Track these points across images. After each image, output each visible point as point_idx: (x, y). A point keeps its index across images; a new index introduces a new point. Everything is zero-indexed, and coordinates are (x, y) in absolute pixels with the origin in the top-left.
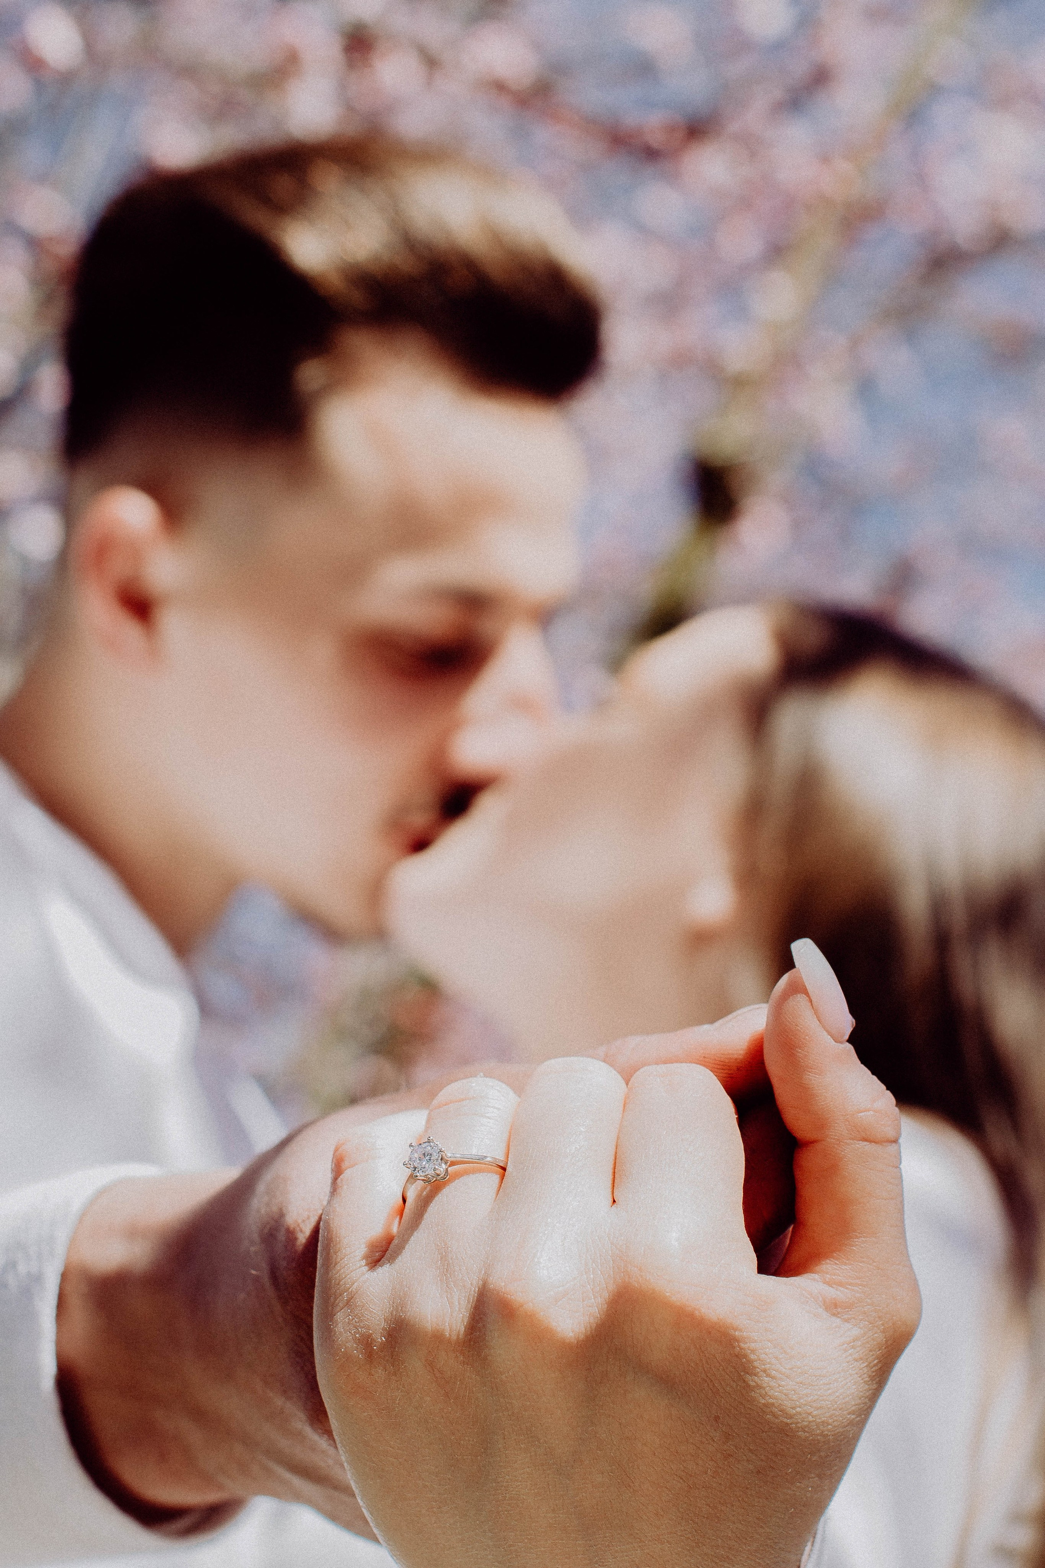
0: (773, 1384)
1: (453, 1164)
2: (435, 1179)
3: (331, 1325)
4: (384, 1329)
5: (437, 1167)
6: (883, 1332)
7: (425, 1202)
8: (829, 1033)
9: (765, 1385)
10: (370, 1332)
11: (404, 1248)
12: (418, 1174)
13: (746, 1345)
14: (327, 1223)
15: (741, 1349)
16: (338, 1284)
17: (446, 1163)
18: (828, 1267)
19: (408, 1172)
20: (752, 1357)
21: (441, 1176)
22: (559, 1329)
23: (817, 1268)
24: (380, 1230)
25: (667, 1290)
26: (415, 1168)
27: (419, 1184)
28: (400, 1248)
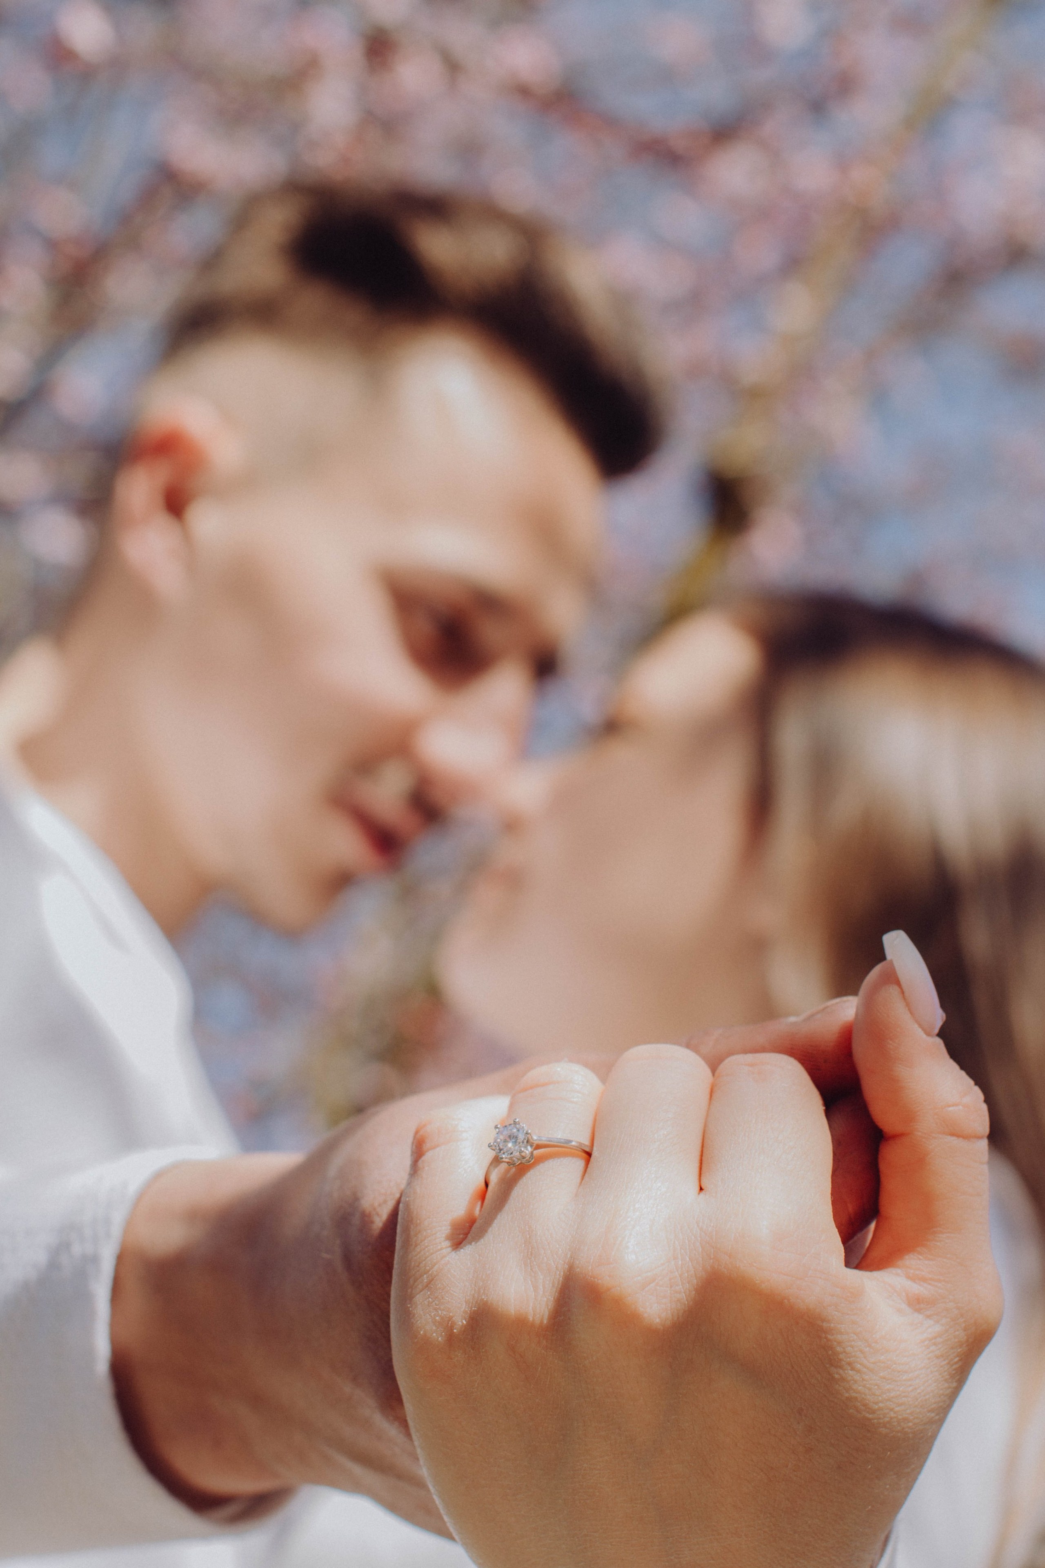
0: (857, 1377)
1: (538, 1147)
2: (519, 1162)
3: (409, 1307)
4: (465, 1312)
5: (523, 1149)
6: (965, 1329)
7: (509, 1184)
8: (920, 1026)
9: (850, 1378)
10: (451, 1314)
11: (486, 1231)
12: (504, 1156)
13: (832, 1337)
14: (407, 1205)
15: (828, 1340)
16: (418, 1266)
17: (531, 1146)
18: (913, 1262)
19: (491, 1154)
20: (839, 1349)
21: (526, 1159)
22: (646, 1315)
23: (900, 1263)
24: (463, 1212)
25: (757, 1278)
26: (500, 1150)
27: (503, 1167)
28: (482, 1232)
